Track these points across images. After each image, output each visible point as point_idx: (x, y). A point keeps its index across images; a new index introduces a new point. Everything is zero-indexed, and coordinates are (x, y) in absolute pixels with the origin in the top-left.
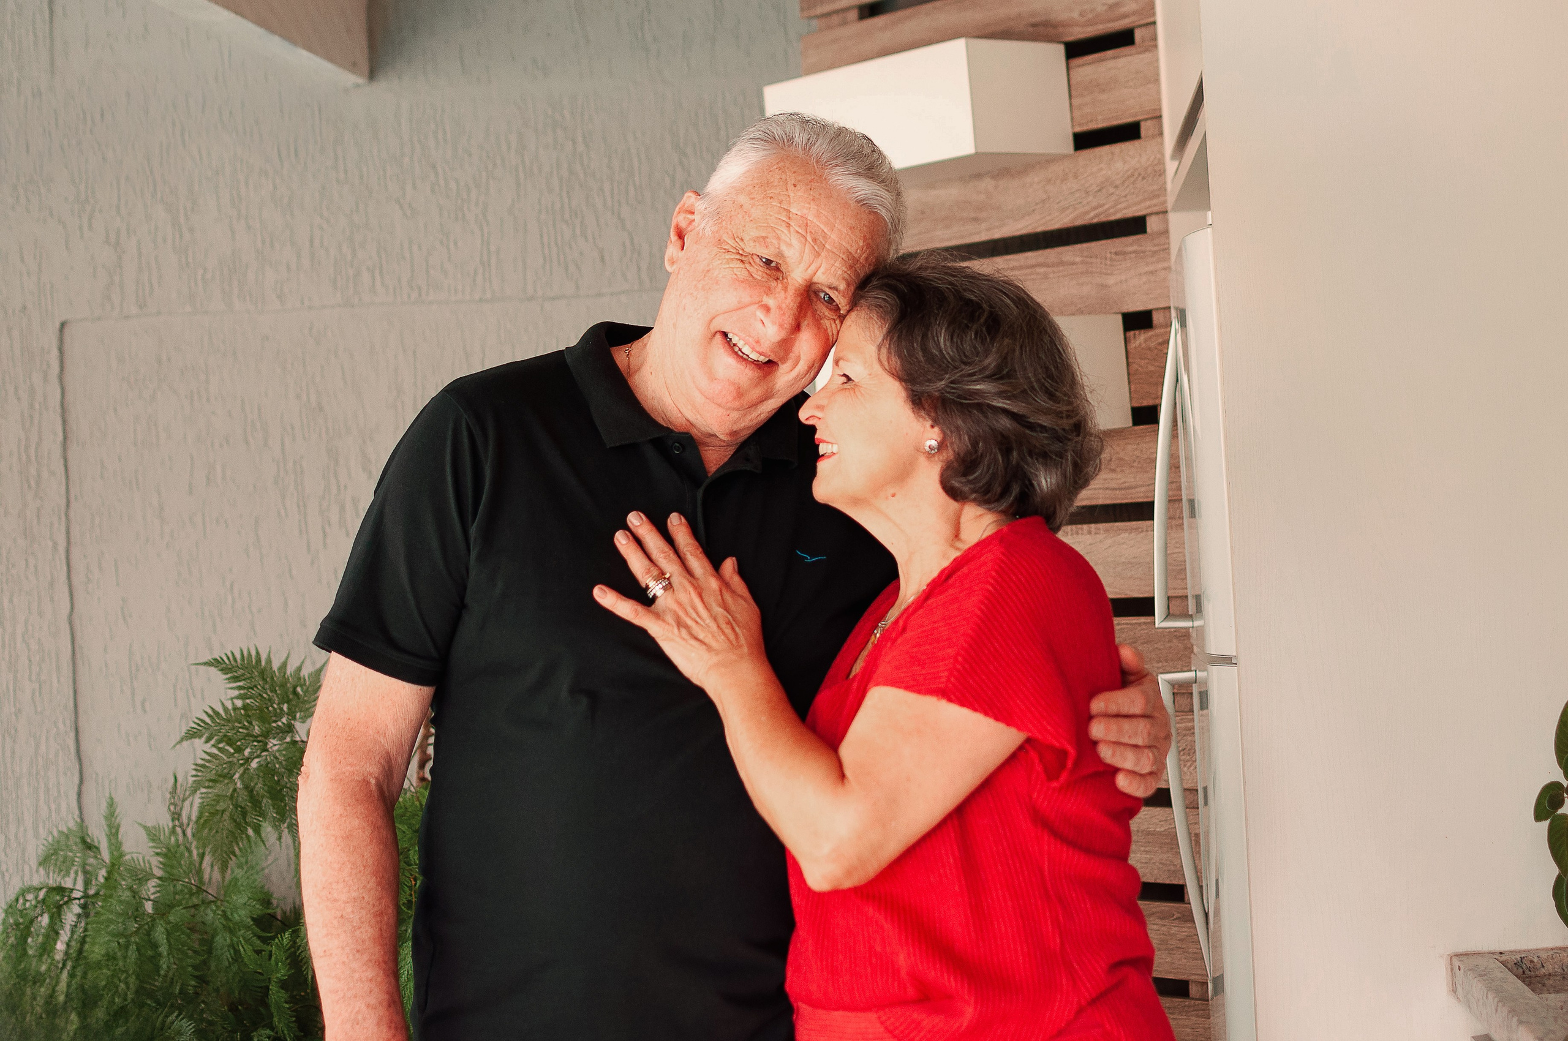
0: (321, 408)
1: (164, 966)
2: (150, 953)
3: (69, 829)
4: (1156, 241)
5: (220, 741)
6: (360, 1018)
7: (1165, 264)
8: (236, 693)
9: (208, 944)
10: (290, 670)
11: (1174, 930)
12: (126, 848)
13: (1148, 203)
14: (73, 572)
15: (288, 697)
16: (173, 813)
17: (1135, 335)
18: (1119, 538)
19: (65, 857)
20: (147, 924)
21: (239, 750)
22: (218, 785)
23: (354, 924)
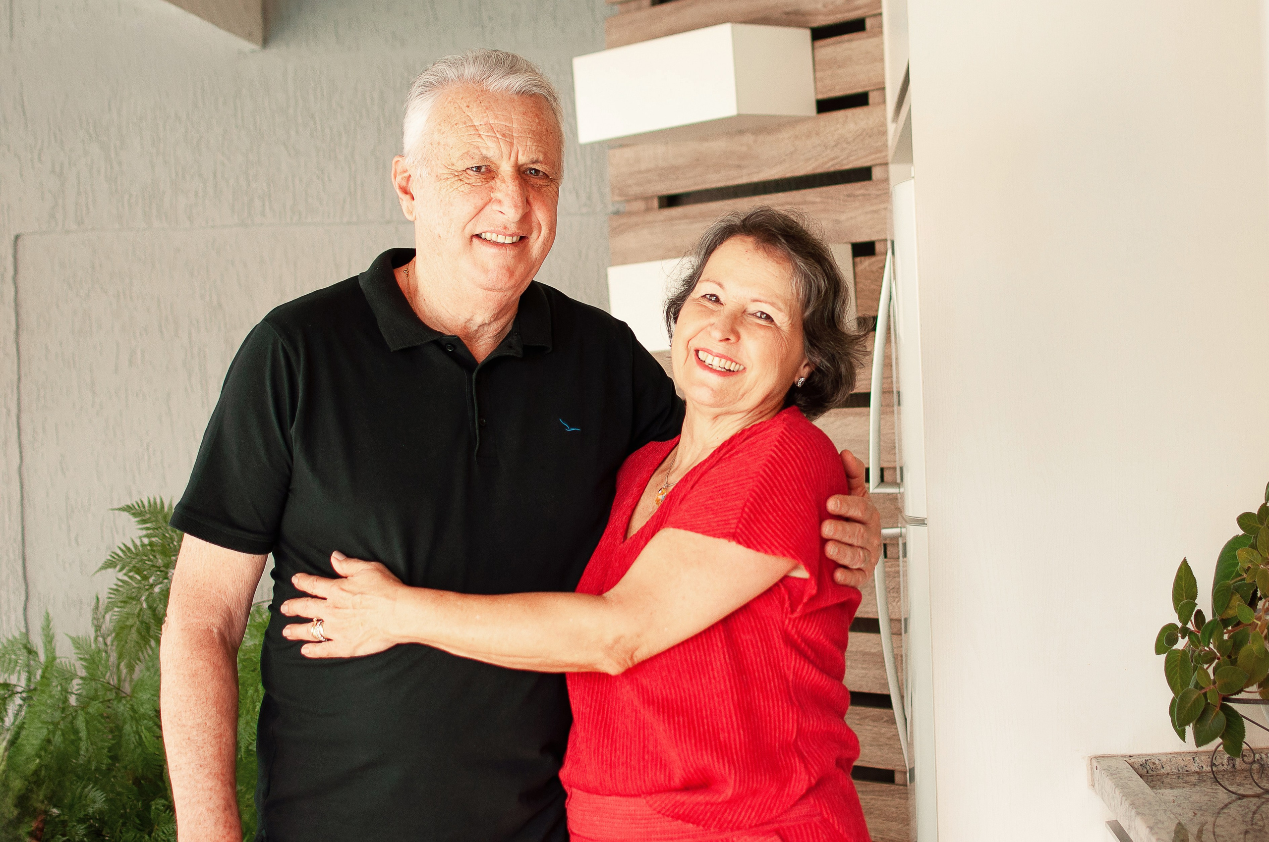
0: (221, 307)
1: (84, 748)
2: (72, 737)
3: (15, 638)
4: (879, 187)
5: (130, 571)
7: (886, 205)
8: (144, 532)
9: (119, 730)
11: (883, 730)
12: (58, 654)
13: (873, 156)
14: (23, 433)
16: (96, 626)
17: (861, 260)
19: (10, 659)
20: (71, 714)
21: (145, 578)
22: (128, 605)
23: (198, 745)
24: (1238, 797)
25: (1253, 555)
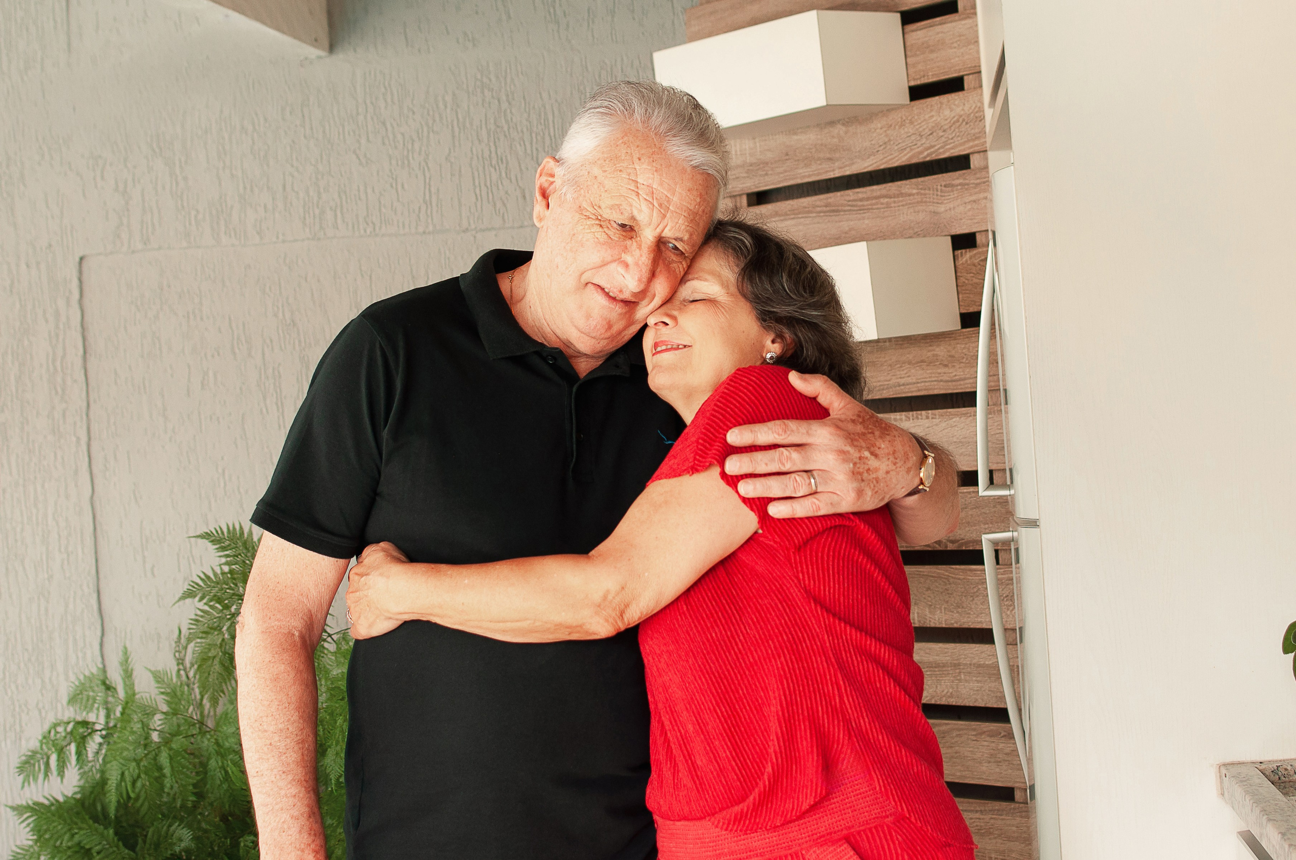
0: (294, 324)
1: (168, 785)
2: (156, 774)
3: (92, 674)
4: (978, 175)
5: (211, 600)
7: (986, 195)
8: (223, 560)
9: (204, 765)
11: (1001, 746)
12: (137, 689)
13: (971, 144)
14: (93, 462)
16: (178, 659)
17: (962, 253)
18: (951, 422)
19: (88, 697)
20: (154, 750)
21: (227, 607)
22: (210, 636)
23: (281, 750)
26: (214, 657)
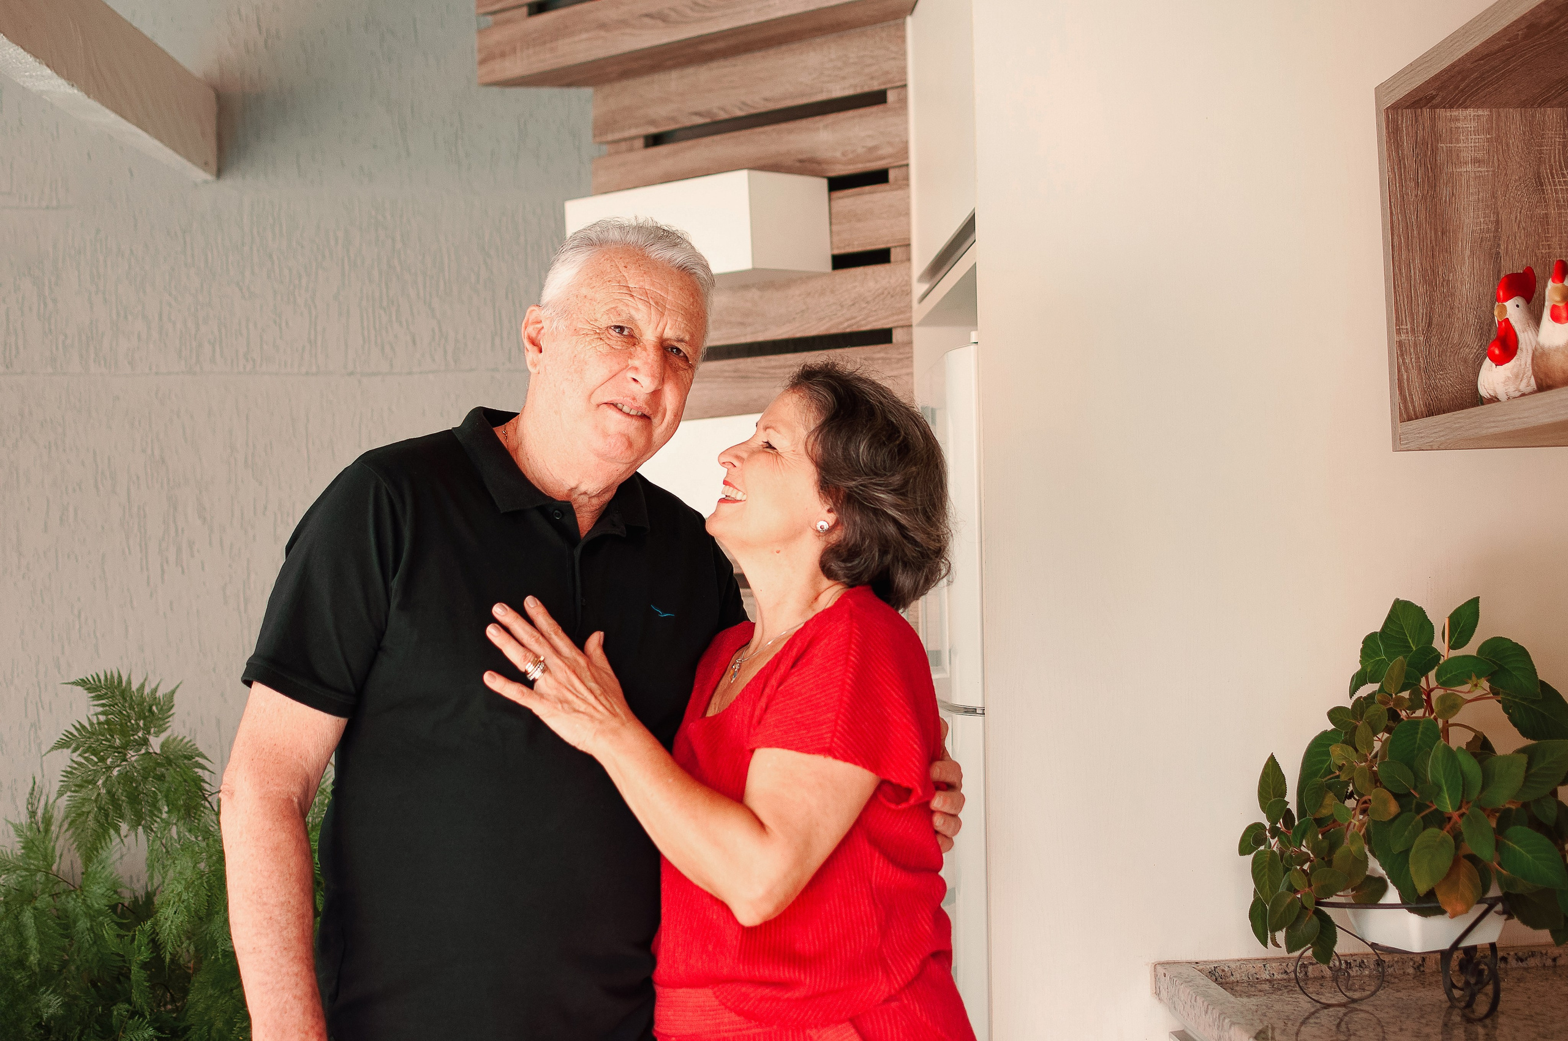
0: (163, 461)
4: (901, 351)
5: (86, 751)
6: (288, 1007)
7: (908, 371)
8: (100, 709)
9: (71, 928)
10: (147, 690)
13: (895, 318)
15: (145, 714)
16: (32, 812)
20: (16, 908)
21: (102, 759)
22: (83, 789)
23: (282, 925)
24: (1323, 1006)
25: (1348, 752)
26: (89, 813)
